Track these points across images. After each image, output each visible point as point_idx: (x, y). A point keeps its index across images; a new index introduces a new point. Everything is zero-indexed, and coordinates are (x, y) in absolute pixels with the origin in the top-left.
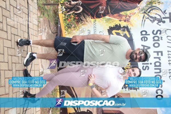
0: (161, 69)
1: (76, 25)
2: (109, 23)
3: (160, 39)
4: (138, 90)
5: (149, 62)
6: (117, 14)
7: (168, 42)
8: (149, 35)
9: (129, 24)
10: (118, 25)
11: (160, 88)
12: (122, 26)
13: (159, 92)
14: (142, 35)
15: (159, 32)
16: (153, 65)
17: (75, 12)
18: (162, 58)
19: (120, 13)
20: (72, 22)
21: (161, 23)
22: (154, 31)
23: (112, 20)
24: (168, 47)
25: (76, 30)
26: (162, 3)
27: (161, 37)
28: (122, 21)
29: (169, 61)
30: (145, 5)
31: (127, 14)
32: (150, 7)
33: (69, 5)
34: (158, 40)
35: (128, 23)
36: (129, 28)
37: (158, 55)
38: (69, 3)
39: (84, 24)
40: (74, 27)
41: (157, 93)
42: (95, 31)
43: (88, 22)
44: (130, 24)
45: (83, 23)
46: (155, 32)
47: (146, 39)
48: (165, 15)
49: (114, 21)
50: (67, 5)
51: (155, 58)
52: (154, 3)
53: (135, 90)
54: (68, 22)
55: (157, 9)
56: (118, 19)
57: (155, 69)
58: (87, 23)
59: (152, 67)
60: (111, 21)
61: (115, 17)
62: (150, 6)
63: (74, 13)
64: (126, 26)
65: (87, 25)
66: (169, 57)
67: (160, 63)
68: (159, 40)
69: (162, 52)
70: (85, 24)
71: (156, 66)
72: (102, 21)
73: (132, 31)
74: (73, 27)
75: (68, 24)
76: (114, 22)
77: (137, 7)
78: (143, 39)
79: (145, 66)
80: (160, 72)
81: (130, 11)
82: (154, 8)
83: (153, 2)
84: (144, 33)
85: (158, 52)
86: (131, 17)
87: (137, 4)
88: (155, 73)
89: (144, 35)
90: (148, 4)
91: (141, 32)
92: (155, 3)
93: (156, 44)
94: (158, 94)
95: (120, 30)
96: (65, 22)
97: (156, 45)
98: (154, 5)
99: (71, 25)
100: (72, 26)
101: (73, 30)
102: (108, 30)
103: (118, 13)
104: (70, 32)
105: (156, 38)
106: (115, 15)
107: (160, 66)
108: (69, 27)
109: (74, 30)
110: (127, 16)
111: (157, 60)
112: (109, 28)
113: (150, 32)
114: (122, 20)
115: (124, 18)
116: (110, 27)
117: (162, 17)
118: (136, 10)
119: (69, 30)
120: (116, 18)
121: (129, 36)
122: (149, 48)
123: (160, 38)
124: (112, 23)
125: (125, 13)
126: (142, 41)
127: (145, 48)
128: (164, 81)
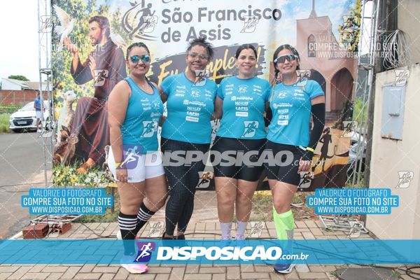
0: (228, 11)
3: (178, 12)
4: (264, 48)
5: (217, 29)
7: (184, 0)
8: (169, 29)
11: (261, 13)
13: (269, 14)
14: (169, 40)
15: (166, 13)
16: (221, 23)
18: (208, 10)
21: (152, 10)
22: (163, 21)
26: (118, 9)
27: (175, 10)
30: (119, 36)
34: (180, 14)
36: (155, 61)
37: (205, 15)
41: (269, 17)
46: (166, 20)
47: (177, 34)
48: (138, 3)
51: (210, 20)
53: (265, 52)
57: (229, 19)
59: (225, 24)
62: (121, 28)
67: (219, 11)
68: (181, 13)
69: (200, 9)
71: (223, 18)
73: (162, 56)
77: (120, 49)
78: (176, 38)
79: (222, 35)
80: (234, 11)
83: (115, 23)
84: (166, 37)
85: (200, 15)
87: (116, 48)
88: (235, 19)
89: (170, 37)
90: (118, 30)
91: (165, 41)
92: (118, 19)
94: (272, 16)
97: (188, 17)
98: (120, 22)
105: (177, 17)
107: (224, 11)
111: (213, 16)
113: (165, 28)
121: (170, 62)
122: (192, 29)
126: (179, 40)
127: (192, 35)
128: (250, 7)
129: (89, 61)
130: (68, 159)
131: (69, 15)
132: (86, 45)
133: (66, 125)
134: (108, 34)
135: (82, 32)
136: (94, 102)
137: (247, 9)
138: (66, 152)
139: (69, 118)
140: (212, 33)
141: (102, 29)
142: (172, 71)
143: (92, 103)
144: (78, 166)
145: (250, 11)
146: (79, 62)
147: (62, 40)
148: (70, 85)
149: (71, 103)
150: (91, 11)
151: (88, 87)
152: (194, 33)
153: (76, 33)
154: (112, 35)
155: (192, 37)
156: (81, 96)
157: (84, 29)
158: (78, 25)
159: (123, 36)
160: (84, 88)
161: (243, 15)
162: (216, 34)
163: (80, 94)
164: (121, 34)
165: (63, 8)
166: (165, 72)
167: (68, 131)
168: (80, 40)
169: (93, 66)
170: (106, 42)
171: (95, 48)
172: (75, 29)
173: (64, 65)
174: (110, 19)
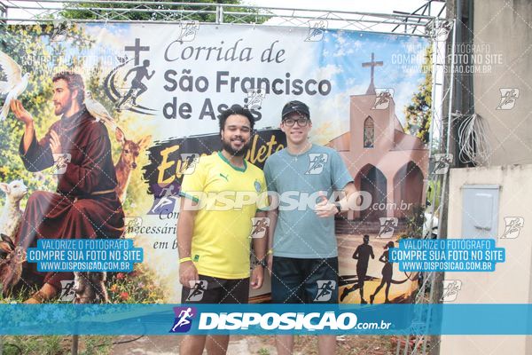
0: (259, 79)
1: (140, 277)
2: (139, 195)
3: (188, 75)
6: (117, 175)
7: (197, 58)
8: (175, 99)
9: (145, 144)
10: (144, 171)
11: (303, 85)
12: (149, 163)
14: (173, 116)
15: (171, 76)
17: (105, 279)
18: (231, 75)
19: (115, 165)
20: (132, 288)
21: (149, 70)
22: (166, 88)
23: (132, 185)
24: (207, 59)
25: (152, 277)
26: (99, 64)
27: (183, 72)
28: (136, 162)
29: (241, 60)
30: (98, 104)
31: (119, 149)
32: (107, 92)
33: (84, 296)
34: (190, 79)
35: (142, 148)
36: (154, 145)
37: (225, 82)
38: (78, 296)
40: (145, 282)
41: (314, 92)
42: (157, 231)
44: (145, 141)
46: (171, 85)
47: (185, 108)
48: (129, 59)
49: (135, 182)
50: (82, 301)
51: (233, 91)
52: (95, 82)
54: (130, 298)
55: (113, 78)
56: (131, 172)
60: (135, 190)
61: (125, 179)
62: (102, 93)
63: (106, 284)
64: (149, 153)
66: (233, 59)
67: (246, 79)
68: (191, 77)
69: (220, 74)
72: (132, 212)
73: (164, 138)
74: (143, 286)
75: (136, 298)
76: (138, 182)
77: (101, 124)
78: (185, 114)
80: (266, 80)
81: (112, 142)
82: (109, 83)
83: (93, 83)
85: (220, 83)
86: (127, 139)
87: (93, 122)
88: (268, 92)
89: (175, 110)
90: (98, 95)
91: (168, 117)
92: (98, 79)
93: (199, 84)
94: (317, 90)
95: (159, 168)
97: (202, 84)
98: (101, 83)
99: (138, 291)
100: (141, 289)
101: (151, 286)
103: (114, 170)
104: (158, 294)
105: (186, 83)
106: (119, 178)
107: (253, 79)
108: (145, 295)
109: (152, 283)
110: (123, 150)
112: (151, 194)
114: (132, 162)
115: (128, 156)
116: (148, 193)
117: (134, 67)
118: (111, 127)
119: (151, 296)
120: (127, 175)
121: (176, 148)
122: (208, 102)
123: (186, 74)
124: (139, 187)
125: (116, 153)
126: (189, 116)
127: (207, 110)
128: (288, 75)
129: (48, 136)
130: (9, 287)
131: (20, 67)
132: (47, 112)
133: (9, 233)
134: (81, 98)
135: (41, 94)
136: (56, 199)
137: (284, 79)
138: (6, 276)
139: (13, 223)
141: (72, 91)
142: (179, 162)
143: (52, 201)
144: (26, 296)
145: (288, 81)
146: (34, 138)
147: (7, 102)
148: (18, 172)
149: (18, 199)
150: (57, 63)
151: (46, 177)
152: (211, 108)
153: (31, 94)
154: (87, 102)
155: (207, 113)
156: (34, 190)
157: (45, 89)
158: (35, 83)
159: (106, 105)
160: (40, 178)
161: (279, 87)
163: (33, 186)
164: (102, 100)
165: (13, 55)
166: (168, 160)
167: (11, 243)
168: (38, 106)
169: (55, 145)
170: (78, 110)
171: (59, 118)
172: (30, 88)
173: (9, 140)
174: (86, 78)
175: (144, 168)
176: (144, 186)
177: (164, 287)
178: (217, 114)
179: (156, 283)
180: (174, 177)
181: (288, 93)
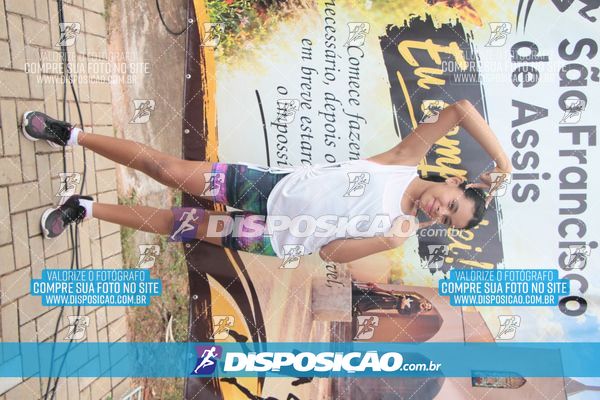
0: (584, 196)
1: (258, 20)
2: (386, 12)
3: (588, 78)
5: (540, 170)
8: (546, 59)
9: (468, 18)
10: (424, 19)
11: (576, 271)
12: (437, 25)
13: (575, 288)
14: (516, 59)
15: (586, 49)
16: (555, 180)
18: (590, 150)
20: (241, 8)
21: (597, 11)
22: (565, 43)
23: (400, 1)
25: (257, 38)
27: (593, 69)
28: (438, 3)
34: (582, 81)
35: (461, 12)
36: (466, 31)
37: (576, 141)
39: (287, 15)
40: (250, 28)
42: (330, 42)
43: (303, 7)
44: (472, 16)
45: (285, 10)
46: (570, 50)
47: (530, 77)
49: (406, 3)
51: (563, 153)
54: (225, 6)
57: (563, 197)
58: (298, 11)
59: (550, 189)
60: (395, 5)
64: (454, 24)
65: (298, 17)
67: (583, 174)
68: (585, 83)
69: (591, 130)
70: (292, 16)
71: (565, 184)
72: (359, 2)
73: (478, 46)
74: (243, 25)
75: (226, 15)
76: (406, 9)
78: (521, 76)
79: (524, 183)
80: (583, 208)
84: (524, 52)
85: (576, 131)
88: (563, 211)
89: (526, 60)
91: (514, 50)
95: (429, 41)
96: (215, 6)
99: (236, 17)
100: (239, 22)
101: (244, 37)
102: (383, 39)
104: (231, 47)
105: (574, 75)
107: (584, 187)
108: (230, 28)
109: (248, 38)
111: (574, 161)
112: (388, 31)
113: (549, 49)
116: (389, 26)
119: (229, 37)
121: (464, 66)
122: (543, 113)
123: (590, 73)
124: (398, 11)
126: (516, 84)
127: (528, 113)
128: (594, 245)
137: (587, 239)
140: (531, 161)
142: (440, 72)
152: (531, 119)
155: (521, 113)
161: (572, 230)
162: (528, 170)
166: (442, 55)
175: (429, 17)
176: (399, 20)
177: (242, 57)
178: (523, 128)
179: (249, 45)
180: (416, 64)
181: (562, 245)
